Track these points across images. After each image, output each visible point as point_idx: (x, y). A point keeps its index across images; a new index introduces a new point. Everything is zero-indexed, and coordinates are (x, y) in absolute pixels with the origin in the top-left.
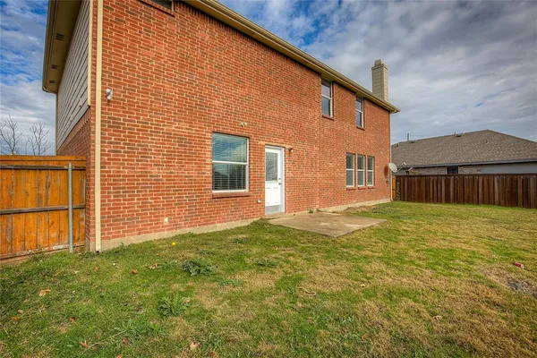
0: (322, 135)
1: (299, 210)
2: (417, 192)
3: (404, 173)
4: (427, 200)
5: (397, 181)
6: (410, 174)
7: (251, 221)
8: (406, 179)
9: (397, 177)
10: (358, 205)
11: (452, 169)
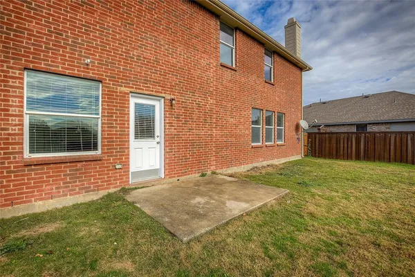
0: (220, 87)
1: (185, 174)
2: (327, 149)
3: (316, 130)
4: (337, 157)
5: (308, 138)
6: (322, 131)
7: (103, 193)
8: (317, 136)
9: (309, 134)
10: (265, 163)
11: (361, 127)
